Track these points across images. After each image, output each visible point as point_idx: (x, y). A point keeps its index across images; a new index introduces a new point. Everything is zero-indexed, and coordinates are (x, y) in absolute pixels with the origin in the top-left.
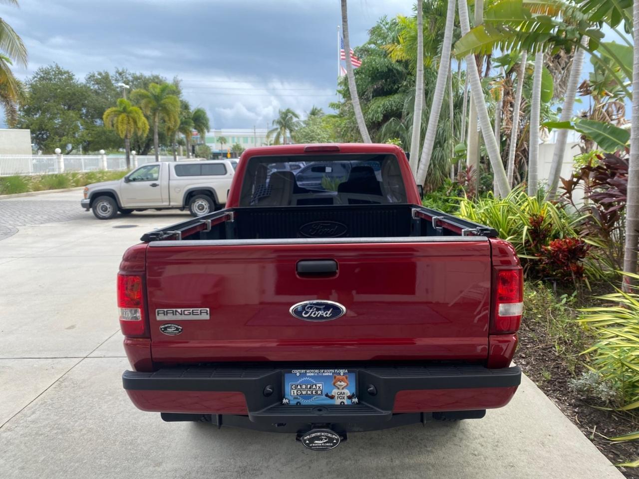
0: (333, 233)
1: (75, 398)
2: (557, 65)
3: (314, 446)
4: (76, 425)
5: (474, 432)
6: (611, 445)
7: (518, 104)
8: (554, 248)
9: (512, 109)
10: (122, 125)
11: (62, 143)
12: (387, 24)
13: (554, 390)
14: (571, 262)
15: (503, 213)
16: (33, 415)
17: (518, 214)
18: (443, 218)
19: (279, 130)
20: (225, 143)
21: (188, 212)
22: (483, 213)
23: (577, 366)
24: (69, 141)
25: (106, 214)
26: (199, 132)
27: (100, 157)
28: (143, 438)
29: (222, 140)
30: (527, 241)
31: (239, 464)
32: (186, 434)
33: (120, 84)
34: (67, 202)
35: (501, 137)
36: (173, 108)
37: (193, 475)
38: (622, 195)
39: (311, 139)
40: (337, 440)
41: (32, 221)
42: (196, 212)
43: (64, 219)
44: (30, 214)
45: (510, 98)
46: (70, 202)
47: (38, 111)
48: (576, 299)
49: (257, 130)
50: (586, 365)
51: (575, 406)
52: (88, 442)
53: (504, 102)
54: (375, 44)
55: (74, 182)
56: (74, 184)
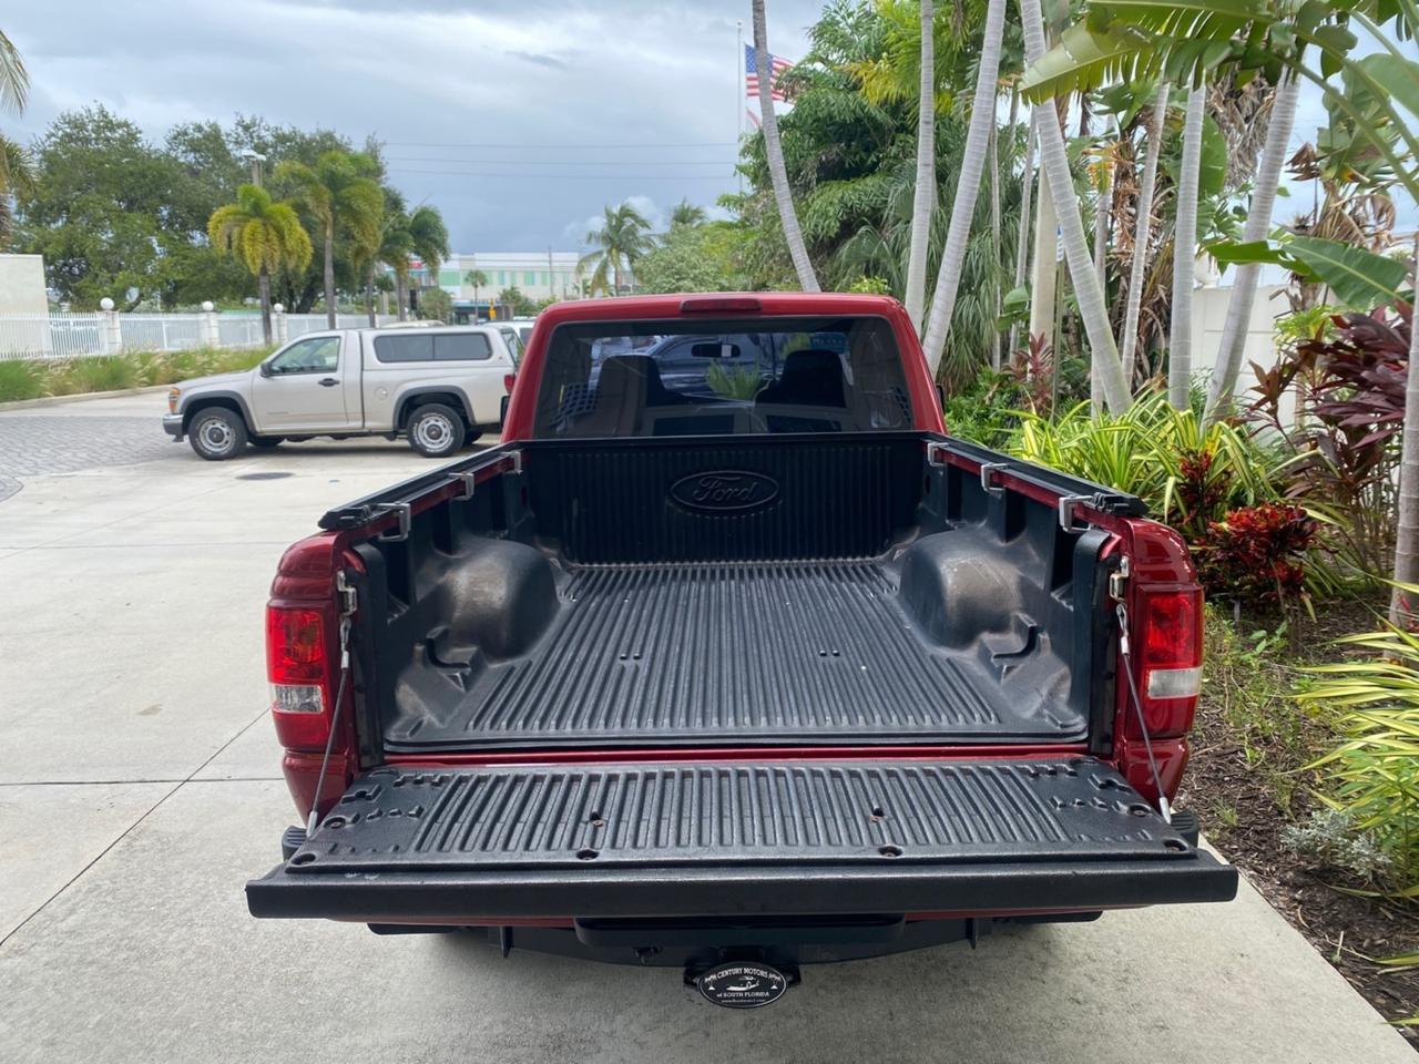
0: (747, 497)
1: (166, 876)
2: (1233, 112)
3: (727, 998)
4: (171, 938)
5: (1074, 949)
6: (1382, 975)
7: (1146, 199)
8: (1237, 527)
9: (1133, 211)
10: (252, 246)
11: (116, 285)
12: (850, 15)
13: (1247, 850)
14: (1276, 560)
15: (1120, 446)
16: (73, 917)
17: (1155, 451)
18: (1005, 468)
19: (605, 255)
20: (483, 284)
21: (406, 443)
22: (1076, 448)
23: (1294, 794)
24: (133, 281)
25: (220, 447)
26: (425, 259)
27: (202, 317)
28: (325, 969)
29: (477, 278)
30: (1174, 511)
31: (546, 1027)
32: (423, 960)
33: (246, 152)
34: (130, 419)
35: (1108, 273)
36: (367, 208)
37: (443, 1054)
38: (1391, 406)
39: (677, 277)
40: (780, 985)
41: (51, 465)
42: (424, 442)
43: (126, 460)
44: (47, 448)
45: (1129, 186)
46: (138, 420)
47: (59, 215)
48: (1285, 642)
49: (556, 256)
50: (1315, 793)
51: (1296, 887)
52: (200, 978)
53: (1116, 194)
54: (822, 61)
55: (146, 374)
56: (145, 379)
